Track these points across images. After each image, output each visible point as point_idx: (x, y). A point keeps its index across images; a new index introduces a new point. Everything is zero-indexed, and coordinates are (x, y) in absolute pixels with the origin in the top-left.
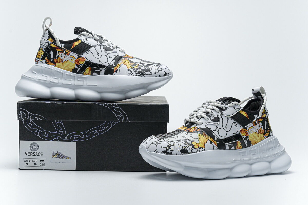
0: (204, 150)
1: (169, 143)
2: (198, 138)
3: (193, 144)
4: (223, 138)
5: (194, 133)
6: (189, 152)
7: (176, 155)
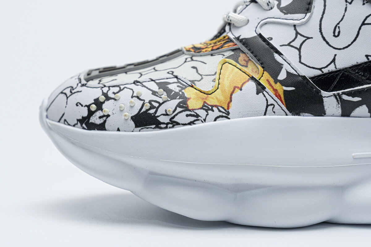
0: (226, 115)
1: (105, 90)
2: (216, 73)
3: (189, 92)
4: (319, 73)
5: (212, 55)
6: (164, 123)
7: (118, 132)
